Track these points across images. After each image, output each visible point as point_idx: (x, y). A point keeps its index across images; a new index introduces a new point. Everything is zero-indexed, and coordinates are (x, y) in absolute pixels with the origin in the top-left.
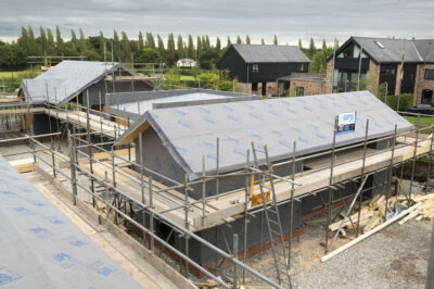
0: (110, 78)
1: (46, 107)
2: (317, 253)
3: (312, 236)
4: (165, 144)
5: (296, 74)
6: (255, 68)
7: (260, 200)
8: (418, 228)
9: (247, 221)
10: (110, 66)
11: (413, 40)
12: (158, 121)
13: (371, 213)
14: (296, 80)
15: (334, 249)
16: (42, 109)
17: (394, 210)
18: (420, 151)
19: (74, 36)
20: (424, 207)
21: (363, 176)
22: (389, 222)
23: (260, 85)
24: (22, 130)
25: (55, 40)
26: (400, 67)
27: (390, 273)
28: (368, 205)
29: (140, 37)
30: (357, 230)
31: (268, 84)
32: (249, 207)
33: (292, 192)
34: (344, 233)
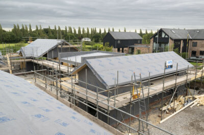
0: (60, 46)
1: (32, 59)
2: (157, 120)
3: (154, 113)
4: (94, 74)
5: (137, 44)
6: (119, 42)
7: (136, 97)
8: (198, 109)
9: (131, 106)
10: (60, 41)
11: (185, 29)
12: (91, 64)
13: (178, 103)
14: (137, 47)
15: (164, 118)
16: (30, 60)
17: (188, 102)
18: (198, 77)
19: (37, 28)
20: (200, 100)
21: (175, 87)
22: (186, 106)
23: (121, 49)
24: (20, 69)
25: (29, 30)
26: (182, 41)
27: (190, 128)
28: (176, 99)
29: (66, 28)
30: (173, 110)
31: (125, 49)
32: (132, 100)
33: (148, 94)
34: (168, 112)
